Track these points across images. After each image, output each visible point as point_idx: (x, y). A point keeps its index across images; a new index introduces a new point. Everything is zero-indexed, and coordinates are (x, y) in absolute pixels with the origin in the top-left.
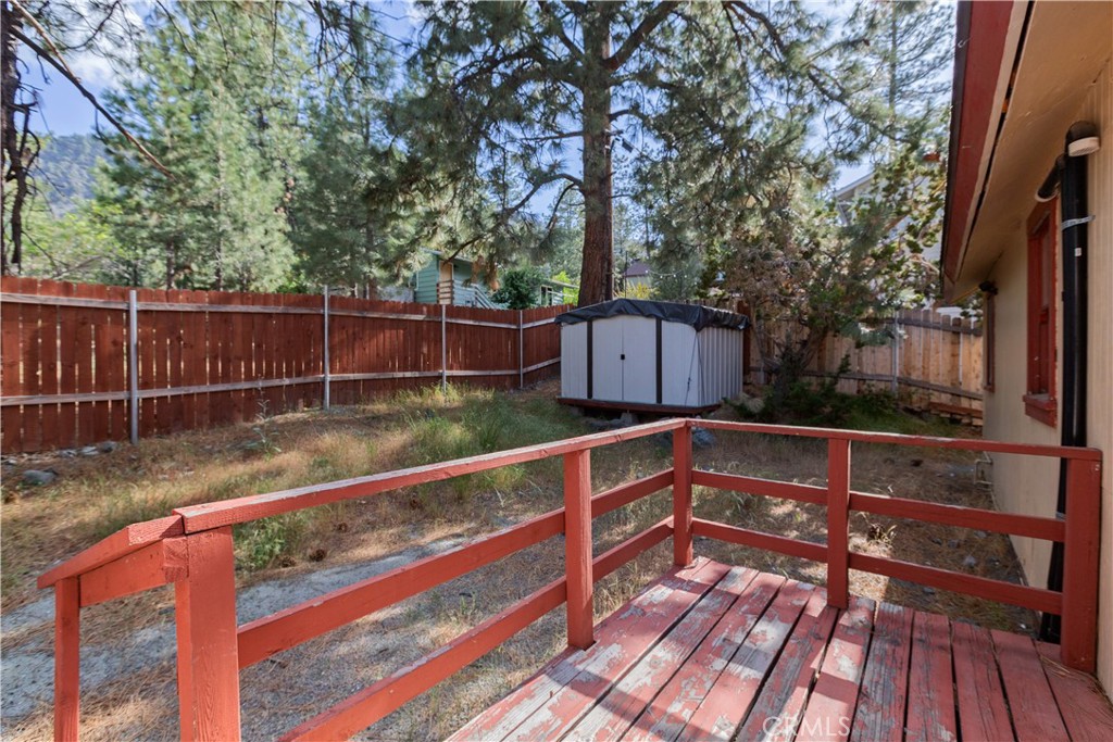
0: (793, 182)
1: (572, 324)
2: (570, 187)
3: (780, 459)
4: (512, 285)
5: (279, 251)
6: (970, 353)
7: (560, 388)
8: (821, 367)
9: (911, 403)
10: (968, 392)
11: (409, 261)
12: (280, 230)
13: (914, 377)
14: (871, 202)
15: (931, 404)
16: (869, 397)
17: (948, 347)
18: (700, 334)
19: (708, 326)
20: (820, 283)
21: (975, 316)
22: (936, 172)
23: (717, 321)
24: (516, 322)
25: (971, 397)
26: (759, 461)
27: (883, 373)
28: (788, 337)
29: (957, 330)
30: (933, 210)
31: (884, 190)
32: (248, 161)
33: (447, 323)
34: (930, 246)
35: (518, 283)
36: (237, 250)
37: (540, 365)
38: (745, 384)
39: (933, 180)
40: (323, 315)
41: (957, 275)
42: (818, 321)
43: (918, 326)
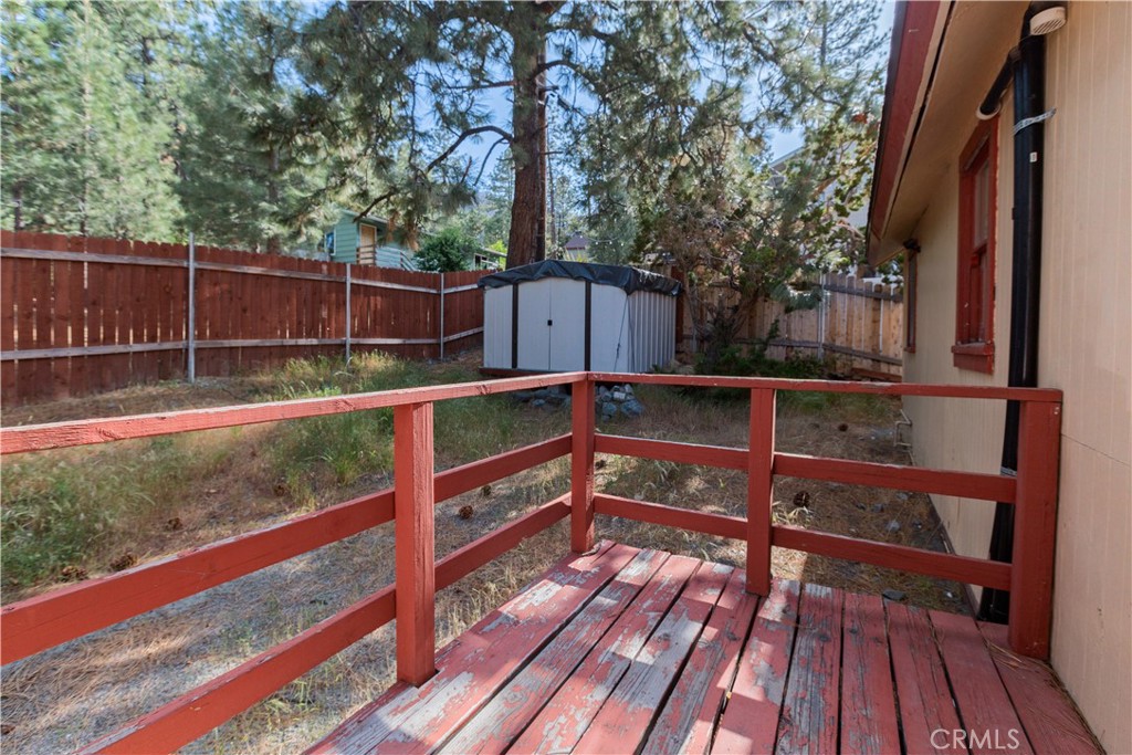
0: (727, 141)
1: (496, 287)
2: (500, 141)
3: (709, 427)
4: (442, 252)
5: (163, 205)
6: (890, 319)
7: (482, 357)
8: (752, 334)
9: (835, 369)
10: (886, 357)
11: (312, 215)
12: (165, 182)
13: (838, 343)
14: (802, 165)
15: (853, 369)
16: (796, 364)
17: (870, 313)
18: (631, 297)
19: (639, 289)
20: (751, 245)
21: (895, 282)
22: (863, 136)
23: (649, 286)
24: (436, 285)
25: (890, 362)
26: (688, 430)
27: (810, 339)
28: (720, 301)
29: (878, 297)
30: (859, 174)
31: (814, 152)
32: (124, 98)
33: (352, 284)
34: (856, 210)
35: (448, 250)
36: (108, 201)
37: (464, 334)
38: (677, 352)
39: (860, 144)
40: (187, 269)
41: (883, 232)
42: (748, 283)
43: (843, 292)
